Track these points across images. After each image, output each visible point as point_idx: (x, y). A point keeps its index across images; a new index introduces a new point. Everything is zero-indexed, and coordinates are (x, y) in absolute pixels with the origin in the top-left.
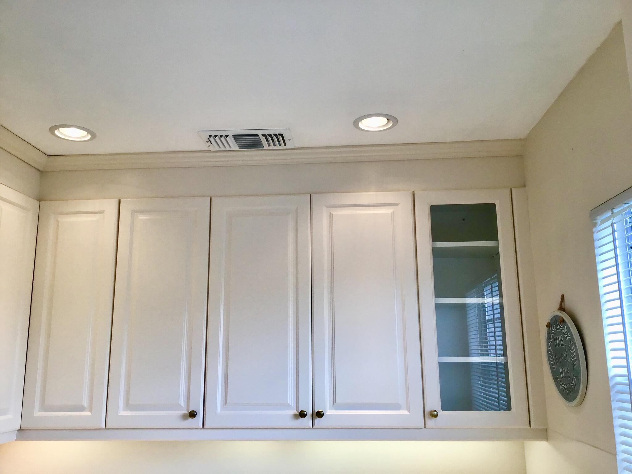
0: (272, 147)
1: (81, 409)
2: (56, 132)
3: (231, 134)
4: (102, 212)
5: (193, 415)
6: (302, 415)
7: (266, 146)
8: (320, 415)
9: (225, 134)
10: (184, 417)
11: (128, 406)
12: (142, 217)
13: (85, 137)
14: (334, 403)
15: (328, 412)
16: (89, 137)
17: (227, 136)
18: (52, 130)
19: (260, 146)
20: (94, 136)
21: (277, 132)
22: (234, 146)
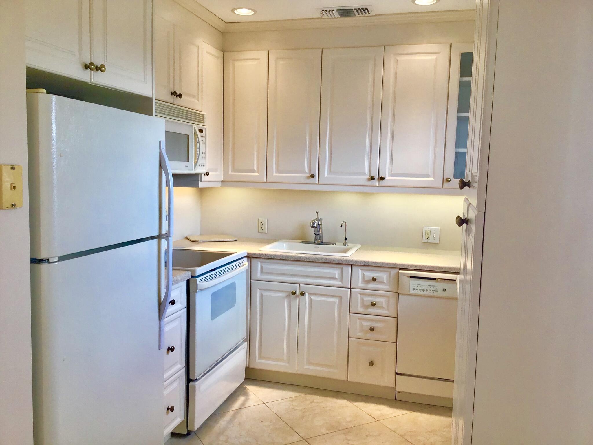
0: (361, 15)
1: (253, 171)
2: (235, 11)
3: (335, 9)
4: (259, 59)
5: (313, 176)
6: (373, 178)
7: (357, 15)
8: (382, 179)
9: (331, 9)
10: (308, 178)
11: (278, 171)
12: (281, 62)
13: (250, 13)
14: (391, 174)
15: (387, 177)
16: (253, 13)
17: (333, 10)
18: (233, 10)
19: (354, 15)
20: (255, 12)
21: (364, 7)
22: (337, 15)
